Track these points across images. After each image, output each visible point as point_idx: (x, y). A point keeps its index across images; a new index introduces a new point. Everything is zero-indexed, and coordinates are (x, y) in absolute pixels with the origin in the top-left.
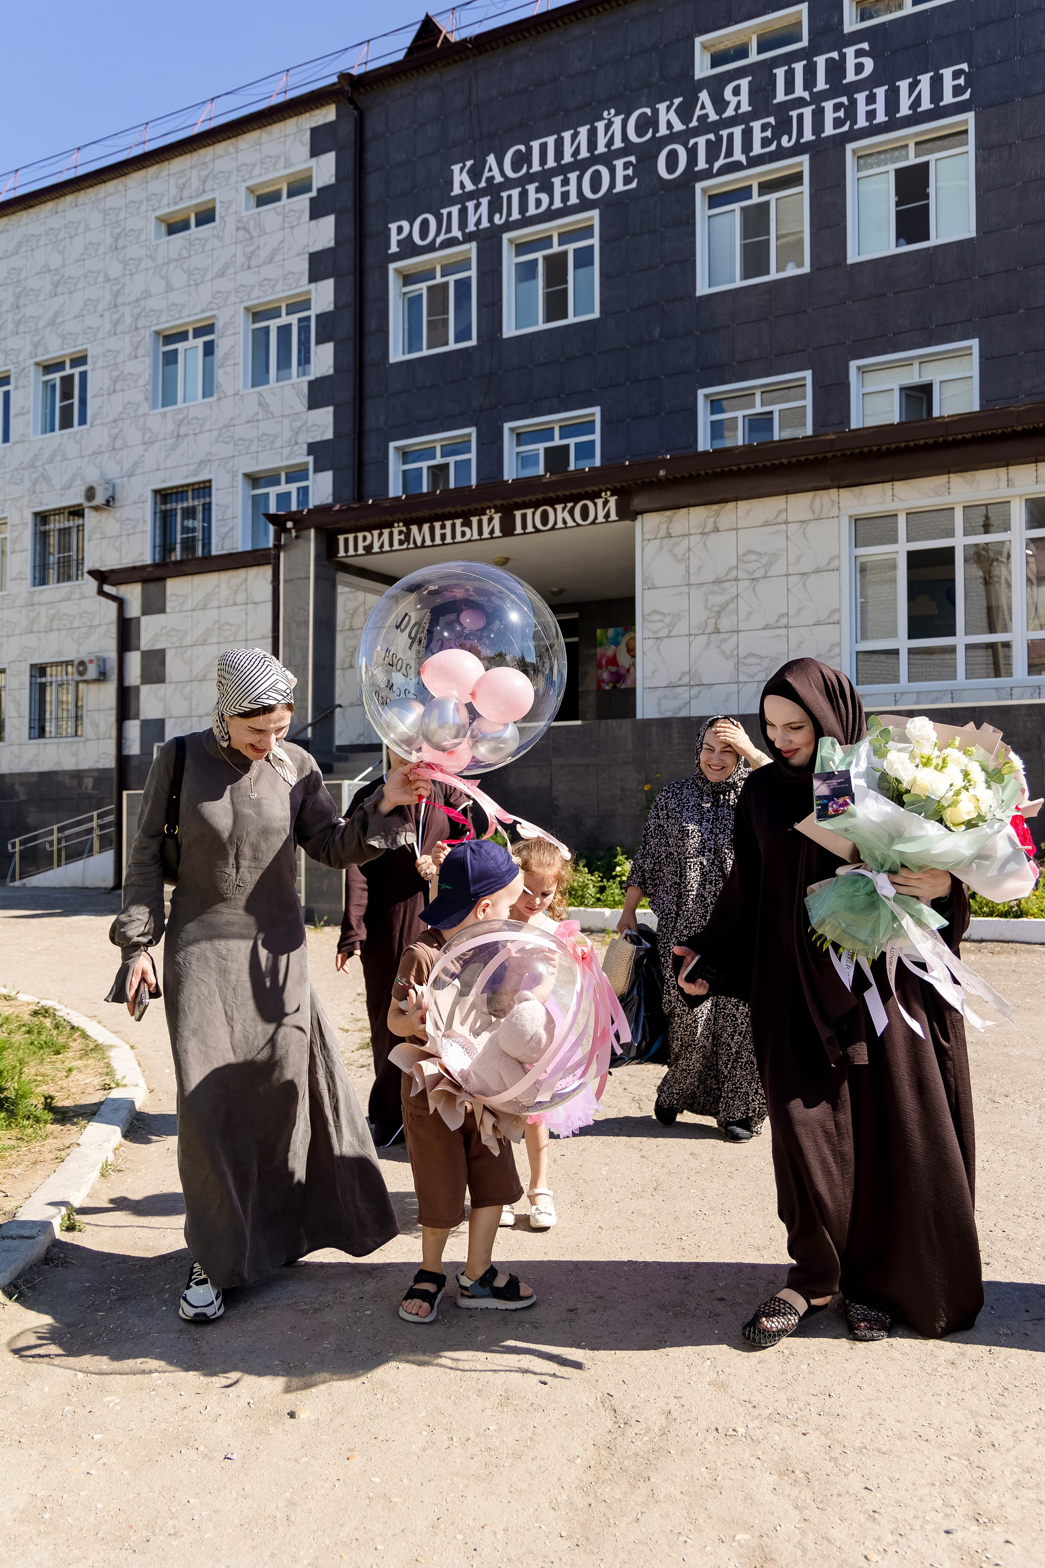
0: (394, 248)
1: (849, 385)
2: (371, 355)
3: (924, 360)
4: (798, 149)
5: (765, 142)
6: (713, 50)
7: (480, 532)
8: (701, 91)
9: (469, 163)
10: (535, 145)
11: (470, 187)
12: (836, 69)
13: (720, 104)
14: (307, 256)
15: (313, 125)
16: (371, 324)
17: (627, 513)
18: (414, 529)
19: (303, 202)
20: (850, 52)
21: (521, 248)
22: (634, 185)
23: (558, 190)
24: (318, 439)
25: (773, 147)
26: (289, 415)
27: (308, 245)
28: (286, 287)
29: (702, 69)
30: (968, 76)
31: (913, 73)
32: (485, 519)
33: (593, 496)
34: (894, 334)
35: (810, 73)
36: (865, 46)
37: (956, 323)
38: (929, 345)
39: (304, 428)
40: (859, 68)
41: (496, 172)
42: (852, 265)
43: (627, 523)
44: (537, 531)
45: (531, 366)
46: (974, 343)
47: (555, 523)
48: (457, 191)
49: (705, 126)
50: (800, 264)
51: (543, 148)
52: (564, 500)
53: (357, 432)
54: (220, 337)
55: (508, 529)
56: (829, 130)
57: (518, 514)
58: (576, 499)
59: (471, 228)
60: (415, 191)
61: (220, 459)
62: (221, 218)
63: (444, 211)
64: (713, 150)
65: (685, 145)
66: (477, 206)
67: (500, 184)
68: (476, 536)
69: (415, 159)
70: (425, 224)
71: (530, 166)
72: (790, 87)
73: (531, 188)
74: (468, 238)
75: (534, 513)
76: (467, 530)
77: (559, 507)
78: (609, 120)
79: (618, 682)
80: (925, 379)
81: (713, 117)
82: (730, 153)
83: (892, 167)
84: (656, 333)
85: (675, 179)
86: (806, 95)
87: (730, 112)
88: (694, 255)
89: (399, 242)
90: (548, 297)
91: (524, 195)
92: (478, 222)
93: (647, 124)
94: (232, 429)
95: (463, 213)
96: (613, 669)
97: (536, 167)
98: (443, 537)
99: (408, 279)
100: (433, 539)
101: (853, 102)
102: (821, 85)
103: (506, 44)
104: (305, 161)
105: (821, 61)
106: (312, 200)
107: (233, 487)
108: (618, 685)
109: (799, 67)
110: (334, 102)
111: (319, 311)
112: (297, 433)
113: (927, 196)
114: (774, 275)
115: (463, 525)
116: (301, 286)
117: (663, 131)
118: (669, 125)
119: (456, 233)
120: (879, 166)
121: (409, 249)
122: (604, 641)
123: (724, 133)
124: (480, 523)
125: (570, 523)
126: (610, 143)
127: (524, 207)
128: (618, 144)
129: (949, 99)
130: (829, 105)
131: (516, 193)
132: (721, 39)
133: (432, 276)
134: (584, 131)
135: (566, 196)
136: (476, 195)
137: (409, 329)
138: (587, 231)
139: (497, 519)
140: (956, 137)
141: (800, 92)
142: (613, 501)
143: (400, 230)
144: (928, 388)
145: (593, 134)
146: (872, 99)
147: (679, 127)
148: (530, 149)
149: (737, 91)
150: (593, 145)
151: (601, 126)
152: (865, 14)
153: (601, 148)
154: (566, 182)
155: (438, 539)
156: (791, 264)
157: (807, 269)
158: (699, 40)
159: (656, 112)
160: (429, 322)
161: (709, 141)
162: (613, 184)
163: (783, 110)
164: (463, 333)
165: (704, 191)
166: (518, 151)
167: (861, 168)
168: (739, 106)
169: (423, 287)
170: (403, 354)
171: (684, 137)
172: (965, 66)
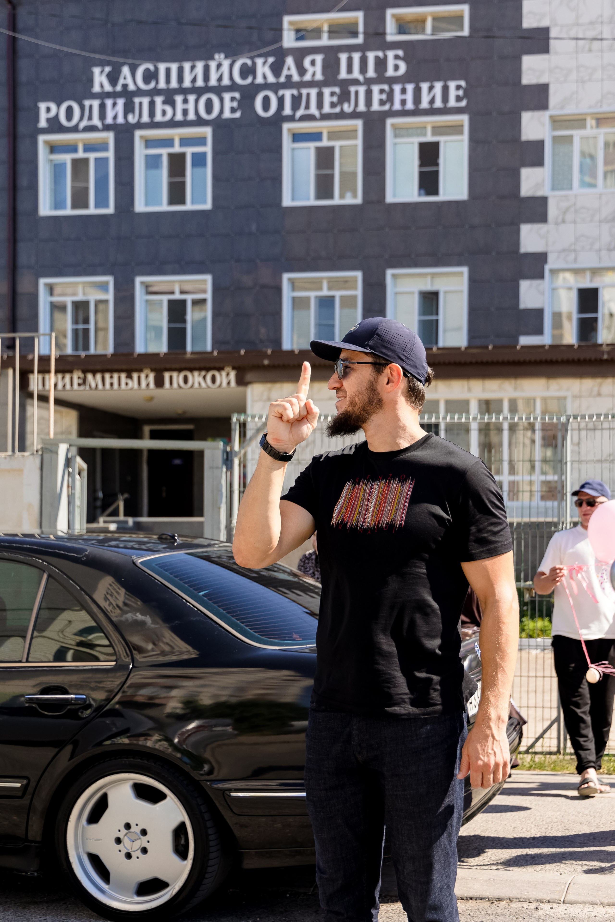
0: (43, 123)
1: (385, 286)
2: (22, 206)
3: (434, 276)
4: (354, 115)
5: (333, 105)
6: (296, 26)
7: (139, 384)
8: (287, 57)
9: (107, 69)
10: (162, 67)
11: (108, 88)
12: (381, 64)
13: (302, 71)
16: (23, 181)
17: (241, 382)
18: (90, 376)
20: (391, 54)
21: (149, 143)
22: (238, 115)
23: (180, 106)
25: (337, 110)
29: (289, 41)
30: (465, 89)
31: (432, 79)
32: (143, 376)
33: (220, 369)
34: (416, 255)
35: (364, 62)
36: (400, 53)
38: (437, 266)
40: (396, 68)
41: (129, 81)
42: (389, 204)
43: (241, 389)
44: (180, 387)
45: (157, 237)
46: (465, 270)
47: (193, 384)
48: (96, 89)
49: (289, 84)
50: (355, 196)
51: (168, 71)
52: (200, 369)
55: (159, 383)
56: (376, 107)
57: (167, 375)
58: (208, 369)
59: (109, 120)
60: (62, 81)
63: (87, 103)
64: (296, 102)
65: (276, 93)
66: (114, 105)
67: (133, 91)
68: (136, 386)
70: (70, 110)
71: (157, 83)
72: (350, 70)
73: (159, 100)
74: (107, 128)
75: (178, 376)
76: (129, 381)
77: (196, 373)
78: (219, 61)
80: (434, 288)
81: (296, 78)
82: (307, 107)
83: (417, 140)
84: (254, 227)
85: (268, 118)
86: (361, 78)
87: (308, 77)
88: (282, 175)
89: (48, 120)
90: (171, 185)
91: (152, 104)
92: (115, 118)
93: (248, 71)
95: (102, 107)
97: (162, 85)
98: (112, 384)
99: (53, 149)
100: (104, 384)
101: (392, 91)
102: (371, 73)
105: (371, 56)
109: (356, 57)
113: (437, 165)
114: (337, 201)
115: (127, 377)
117: (260, 80)
118: (265, 77)
119: (96, 121)
120: (409, 137)
121: (55, 126)
123: (304, 91)
124: (139, 378)
125: (203, 385)
126: (220, 79)
127: (152, 113)
128: (226, 81)
129: (452, 103)
130: (376, 89)
131: (146, 101)
132: (302, 22)
133: (75, 150)
134: (200, 66)
135: (185, 112)
136: (114, 95)
137: (55, 189)
138: (201, 141)
139: (152, 376)
140: (456, 129)
141: (356, 74)
142: (233, 374)
143: (48, 110)
144: (436, 294)
145: (207, 70)
146: (404, 91)
147: (271, 79)
148: (157, 69)
149: (313, 63)
150: (206, 77)
151: (213, 65)
152: (401, 30)
153: (213, 82)
154: (185, 101)
155: (108, 386)
156: (349, 195)
157: (359, 200)
158: (287, 19)
159: (254, 64)
160: (73, 188)
161: (293, 96)
162: (222, 111)
163: (345, 84)
164: (101, 202)
165: (289, 130)
166: (147, 70)
167: (396, 136)
168: (314, 74)
169: (67, 158)
170: (51, 209)
171: (275, 87)
172: (463, 83)
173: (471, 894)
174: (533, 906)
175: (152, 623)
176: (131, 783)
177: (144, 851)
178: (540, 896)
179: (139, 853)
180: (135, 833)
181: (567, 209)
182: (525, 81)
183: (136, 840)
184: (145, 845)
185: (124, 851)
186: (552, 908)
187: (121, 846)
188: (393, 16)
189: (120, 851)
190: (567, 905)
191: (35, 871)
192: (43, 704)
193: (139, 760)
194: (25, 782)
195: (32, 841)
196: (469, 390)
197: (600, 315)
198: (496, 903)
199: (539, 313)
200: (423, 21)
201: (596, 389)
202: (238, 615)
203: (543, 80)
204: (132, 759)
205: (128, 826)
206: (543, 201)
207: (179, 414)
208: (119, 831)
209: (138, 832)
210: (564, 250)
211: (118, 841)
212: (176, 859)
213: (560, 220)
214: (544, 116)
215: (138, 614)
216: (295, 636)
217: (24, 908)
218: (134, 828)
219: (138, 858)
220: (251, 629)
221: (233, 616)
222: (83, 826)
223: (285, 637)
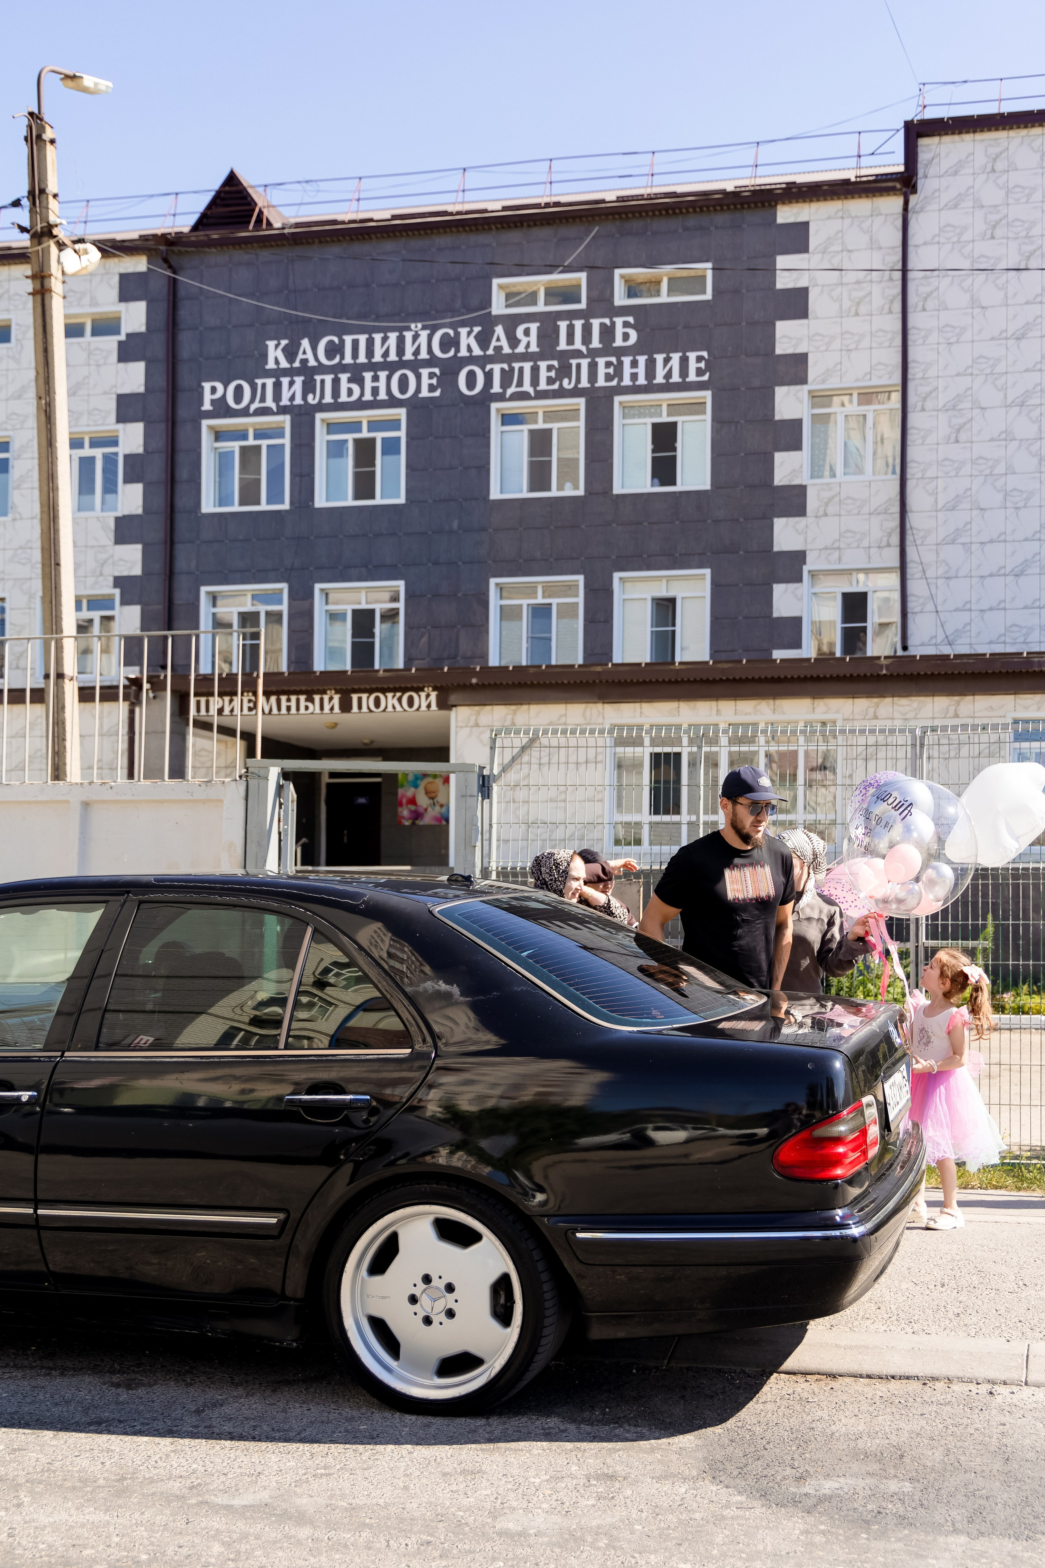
0: (207, 406)
1: (612, 592)
2: (181, 502)
3: (669, 579)
4: (576, 392)
5: (550, 381)
6: (508, 290)
7: (322, 708)
8: (497, 325)
9: (284, 342)
10: (348, 339)
11: (284, 364)
12: (608, 333)
13: (513, 341)
14: (114, 397)
15: (123, 271)
16: (183, 473)
17: (444, 704)
19: (110, 344)
20: (619, 321)
21: (332, 428)
22: (437, 393)
23: (368, 384)
24: (125, 573)
25: (556, 386)
26: (93, 547)
27: (116, 386)
28: (91, 423)
29: (498, 307)
30: (707, 362)
31: (668, 350)
32: (326, 698)
33: (418, 690)
34: (648, 556)
35: (587, 330)
36: (631, 319)
37: (694, 554)
38: (674, 568)
39: (110, 561)
40: (626, 337)
41: (310, 355)
42: (617, 495)
43: (444, 713)
44: (370, 711)
45: (341, 536)
46: (707, 572)
47: (386, 707)
48: (271, 365)
49: (499, 356)
50: (576, 487)
51: (355, 343)
52: (394, 690)
53: (168, 573)
54: (15, 459)
55: (346, 707)
56: (601, 382)
57: (355, 697)
58: (404, 690)
59: (285, 402)
60: (230, 357)
61: (15, 579)
62: (17, 340)
63: (259, 382)
64: (506, 378)
65: (483, 369)
66: (291, 383)
67: (314, 367)
68: (318, 710)
69: (230, 327)
70: (239, 390)
71: (342, 358)
72: (570, 340)
73: (344, 377)
74: (283, 410)
75: (368, 698)
76: (310, 705)
77: (390, 695)
78: (416, 332)
79: (416, 819)
80: (670, 594)
81: (507, 350)
82: (520, 383)
83: (650, 421)
84: (455, 525)
85: (473, 396)
86: (584, 349)
87: (521, 349)
88: (489, 464)
89: (213, 402)
90: (357, 476)
91: (336, 382)
92: (292, 398)
93: (448, 343)
94: (29, 551)
95: (277, 386)
96: (413, 808)
97: (348, 360)
98: (289, 708)
99: (219, 435)
100: (279, 709)
101: (620, 363)
102: (596, 343)
103: (321, 242)
104: (113, 304)
105: (596, 323)
106: (120, 343)
107: (30, 608)
108: (417, 822)
109: (578, 324)
110: (144, 254)
111: (128, 452)
112: (102, 565)
113: (674, 449)
114: (554, 493)
115: (307, 700)
116: (108, 425)
117: (463, 353)
118: (469, 349)
119: (270, 403)
120: (639, 417)
121: (221, 409)
122: (405, 783)
123: (516, 366)
124: (322, 700)
125: (398, 708)
126: (417, 352)
127: (336, 393)
128: (424, 355)
129: (692, 377)
130: (601, 361)
131: (328, 379)
132: (514, 285)
133: (245, 437)
134: (393, 337)
135: (375, 391)
136: (290, 373)
137: (220, 482)
138: (394, 425)
139: (337, 697)
140: (697, 408)
141: (578, 345)
142: (434, 695)
143: (214, 390)
144: (672, 601)
145: (401, 341)
146: (634, 364)
147: (477, 351)
148: (342, 342)
149: (527, 332)
150: (401, 351)
151: (408, 335)
152: (632, 292)
153: (408, 356)
154: (376, 378)
155: (284, 710)
156: (568, 485)
157: (581, 492)
158: (496, 282)
159: (457, 334)
160: (241, 479)
161: (502, 370)
162: (418, 389)
163: (565, 357)
164: (275, 496)
165: (498, 410)
166: (331, 342)
167: (624, 417)
168: (528, 346)
169: (235, 446)
170: (215, 506)
171: (481, 362)
172: (705, 354)
173: (892, 1372)
174: (984, 1388)
175: (462, 995)
176: (431, 1218)
177: (450, 1314)
178: (992, 1375)
179: (443, 1317)
180: (437, 1288)
181: (830, 500)
182: (779, 351)
183: (439, 1298)
184: (451, 1305)
185: (422, 1314)
186: (1013, 1393)
187: (416, 1308)
188: (622, 276)
189: (415, 1314)
190: (1033, 1388)
191: (293, 1341)
192: (310, 1107)
193: (446, 1187)
194: (282, 1216)
195: (290, 1299)
196: (718, 712)
197: (869, 625)
198: (930, 1384)
199: (797, 622)
200: (658, 283)
201: (872, 710)
202: (577, 984)
203: (800, 350)
204: (435, 1186)
205: (427, 1279)
206: (801, 490)
207: (365, 744)
208: (415, 1285)
209: (443, 1287)
210: (826, 548)
211: (413, 1300)
212: (495, 1325)
213: (821, 513)
214: (803, 391)
215: (441, 982)
216: (654, 1012)
217: (274, 1391)
218: (435, 1282)
219: (441, 1324)
220: (597, 1003)
221: (571, 985)
222: (363, 1278)
223: (642, 1014)
